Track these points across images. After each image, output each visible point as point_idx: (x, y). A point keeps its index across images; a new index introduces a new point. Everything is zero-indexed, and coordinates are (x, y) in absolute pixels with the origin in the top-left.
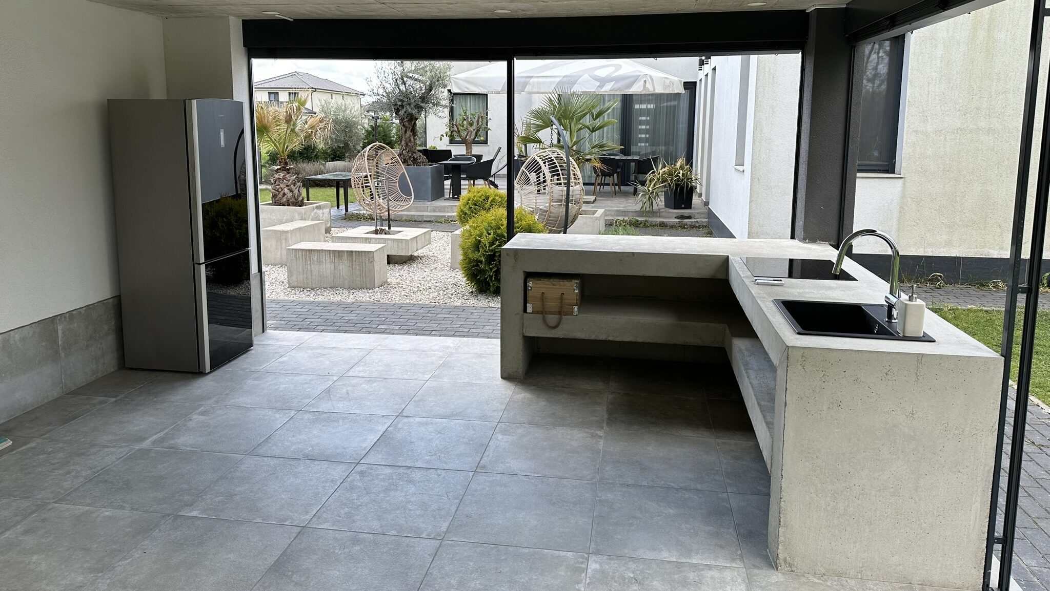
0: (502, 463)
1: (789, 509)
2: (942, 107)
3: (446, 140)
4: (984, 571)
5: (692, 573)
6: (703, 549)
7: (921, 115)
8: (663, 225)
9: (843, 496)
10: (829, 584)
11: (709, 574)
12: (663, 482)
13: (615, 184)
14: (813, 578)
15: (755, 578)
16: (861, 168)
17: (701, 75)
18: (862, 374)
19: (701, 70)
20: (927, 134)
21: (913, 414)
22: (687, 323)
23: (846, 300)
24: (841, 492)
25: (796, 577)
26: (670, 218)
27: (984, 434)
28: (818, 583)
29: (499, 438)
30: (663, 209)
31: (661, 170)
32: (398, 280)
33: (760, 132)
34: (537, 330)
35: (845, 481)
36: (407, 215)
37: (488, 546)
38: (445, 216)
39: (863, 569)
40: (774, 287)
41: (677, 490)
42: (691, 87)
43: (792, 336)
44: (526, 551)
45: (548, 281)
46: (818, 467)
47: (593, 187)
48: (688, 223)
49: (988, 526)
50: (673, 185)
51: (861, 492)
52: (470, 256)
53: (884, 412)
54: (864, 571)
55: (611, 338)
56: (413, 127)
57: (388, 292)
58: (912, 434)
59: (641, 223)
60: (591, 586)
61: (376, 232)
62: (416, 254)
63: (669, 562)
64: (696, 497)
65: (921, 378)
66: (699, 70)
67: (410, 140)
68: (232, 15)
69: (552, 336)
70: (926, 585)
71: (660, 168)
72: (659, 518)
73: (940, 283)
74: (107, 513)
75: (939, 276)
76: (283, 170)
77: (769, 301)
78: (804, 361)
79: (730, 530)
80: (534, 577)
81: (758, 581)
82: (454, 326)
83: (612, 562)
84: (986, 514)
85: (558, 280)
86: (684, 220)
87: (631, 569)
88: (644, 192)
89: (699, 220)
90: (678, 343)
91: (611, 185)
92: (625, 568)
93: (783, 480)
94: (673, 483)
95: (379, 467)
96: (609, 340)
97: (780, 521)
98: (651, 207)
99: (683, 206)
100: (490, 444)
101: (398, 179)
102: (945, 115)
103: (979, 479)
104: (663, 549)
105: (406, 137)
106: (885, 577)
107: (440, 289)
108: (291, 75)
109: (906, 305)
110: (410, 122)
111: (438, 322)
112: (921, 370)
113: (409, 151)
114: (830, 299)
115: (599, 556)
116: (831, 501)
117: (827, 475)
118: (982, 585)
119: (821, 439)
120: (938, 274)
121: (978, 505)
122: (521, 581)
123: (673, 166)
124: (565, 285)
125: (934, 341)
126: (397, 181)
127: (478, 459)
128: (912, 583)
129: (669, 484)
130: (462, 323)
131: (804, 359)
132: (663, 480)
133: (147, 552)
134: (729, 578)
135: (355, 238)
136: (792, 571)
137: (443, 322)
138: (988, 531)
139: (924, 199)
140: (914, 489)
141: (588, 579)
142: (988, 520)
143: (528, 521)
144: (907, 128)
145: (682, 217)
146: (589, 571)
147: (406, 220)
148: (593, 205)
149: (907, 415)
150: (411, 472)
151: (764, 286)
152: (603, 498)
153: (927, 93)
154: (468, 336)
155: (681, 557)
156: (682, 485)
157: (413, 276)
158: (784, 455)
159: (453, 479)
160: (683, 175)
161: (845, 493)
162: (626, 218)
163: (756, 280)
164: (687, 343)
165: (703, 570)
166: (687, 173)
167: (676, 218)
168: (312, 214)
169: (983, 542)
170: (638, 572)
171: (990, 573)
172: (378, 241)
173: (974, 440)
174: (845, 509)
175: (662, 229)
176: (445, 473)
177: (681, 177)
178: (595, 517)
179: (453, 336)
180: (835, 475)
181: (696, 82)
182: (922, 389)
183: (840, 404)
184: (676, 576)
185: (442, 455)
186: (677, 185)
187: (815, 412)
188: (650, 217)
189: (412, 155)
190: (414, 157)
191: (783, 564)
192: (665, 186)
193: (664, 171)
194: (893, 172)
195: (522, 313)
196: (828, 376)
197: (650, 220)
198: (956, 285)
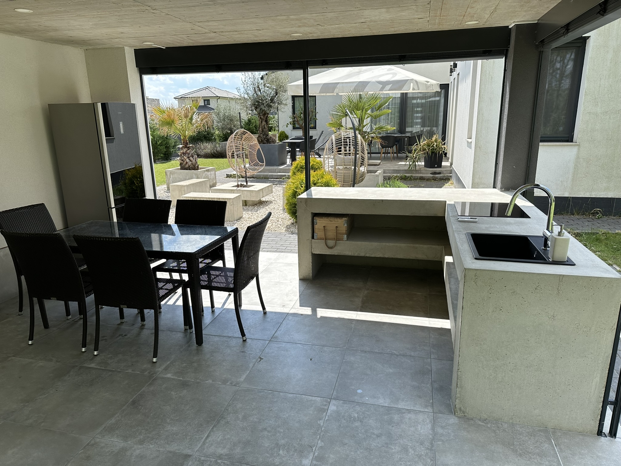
0: (288, 335)
1: (463, 377)
2: (609, 95)
3: (290, 127)
4: (600, 422)
5: (397, 415)
6: (407, 398)
7: (594, 101)
8: (422, 179)
9: (501, 370)
10: (489, 426)
11: (408, 416)
12: (389, 350)
13: (394, 153)
14: (479, 422)
15: (439, 420)
16: (542, 139)
17: (452, 78)
18: (518, 288)
19: (451, 75)
20: (597, 114)
21: (554, 317)
22: (417, 245)
23: (518, 233)
24: (500, 367)
25: (467, 420)
26: (427, 174)
27: (606, 331)
28: (482, 425)
29: (290, 319)
30: (423, 168)
31: (423, 142)
32: (249, 216)
33: (482, 116)
34: (321, 249)
35: (503, 360)
36: (263, 175)
37: (268, 392)
38: (286, 175)
39: (513, 417)
40: (470, 223)
41: (397, 355)
42: (445, 87)
43: (470, 260)
44: (291, 395)
45: (327, 219)
46: (485, 350)
47: (380, 155)
48: (438, 177)
49: (604, 393)
50: (430, 153)
51: (514, 367)
52: (291, 201)
53: (533, 315)
54: (514, 418)
55: (368, 255)
56: (266, 118)
57: (242, 223)
58: (552, 330)
59: (408, 177)
60: (328, 422)
61: (238, 186)
62: (263, 199)
63: (383, 406)
64: (409, 361)
65: (561, 292)
66: (450, 76)
67: (265, 127)
68: (126, 46)
69: (331, 254)
70: (557, 429)
71: (422, 141)
72: (382, 375)
73: (599, 216)
74: (41, 364)
75: (598, 210)
76: (185, 148)
77: (463, 234)
78: (477, 279)
79: (428, 385)
80: (292, 415)
81: (440, 422)
82: (277, 245)
83: (345, 405)
84: (603, 386)
85: (334, 218)
86: (436, 175)
87: (356, 411)
88: (410, 158)
89: (446, 175)
90: (411, 258)
91: (391, 153)
92: (353, 410)
93: (460, 358)
94: (396, 351)
95: (211, 336)
96: (366, 256)
97: (457, 384)
98: (415, 167)
99: (436, 166)
100: (283, 322)
101: (256, 152)
102: (610, 101)
103: (600, 362)
104: (381, 397)
105: (262, 125)
106: (529, 423)
107: (274, 222)
108: (205, 88)
109: (556, 238)
110: (264, 116)
111: (268, 243)
112: (561, 286)
113: (264, 135)
114: (507, 232)
115: (337, 400)
116: (493, 373)
117: (490, 355)
118: (597, 431)
119: (487, 332)
120: (598, 209)
121: (597, 379)
122: (283, 417)
123: (430, 140)
124: (338, 221)
125: (574, 265)
126: (256, 154)
127: (274, 332)
128: (548, 427)
129: (393, 351)
130: (282, 243)
131: (476, 278)
132: (389, 349)
133: (58, 390)
134: (421, 420)
135: (225, 190)
136: (465, 416)
137: (271, 243)
138: (604, 396)
139: (591, 159)
140: (552, 367)
141: (327, 417)
142: (604, 389)
143: (297, 375)
144: (583, 110)
145: (435, 173)
146: (329, 411)
147: (262, 178)
148: (378, 166)
149: (550, 317)
150: (230, 340)
151: (463, 223)
152: (348, 360)
153: (599, 86)
154: (284, 252)
155: (391, 403)
156: (401, 353)
157: (259, 213)
158: (461, 342)
159: (256, 345)
160: (436, 146)
161: (503, 367)
162: (398, 175)
163: (458, 218)
164: (417, 258)
165: (405, 413)
166: (439, 144)
167: (431, 174)
168: (204, 175)
169: (600, 403)
170: (360, 413)
171: (603, 424)
172: (238, 191)
173: (598, 335)
174: (502, 378)
175: (421, 181)
176: (252, 341)
177: (435, 147)
178: (341, 373)
179: (276, 251)
180: (496, 356)
181: (449, 84)
182: (561, 299)
183: (502, 308)
184: (386, 417)
185: (252, 329)
186: (432, 153)
187: (483, 313)
188: (414, 173)
189: (266, 137)
190: (267, 138)
191: (459, 412)
192: (425, 153)
193: (424, 143)
194: (572, 141)
195: (311, 239)
196: (493, 289)
197: (414, 175)
198: (610, 217)
